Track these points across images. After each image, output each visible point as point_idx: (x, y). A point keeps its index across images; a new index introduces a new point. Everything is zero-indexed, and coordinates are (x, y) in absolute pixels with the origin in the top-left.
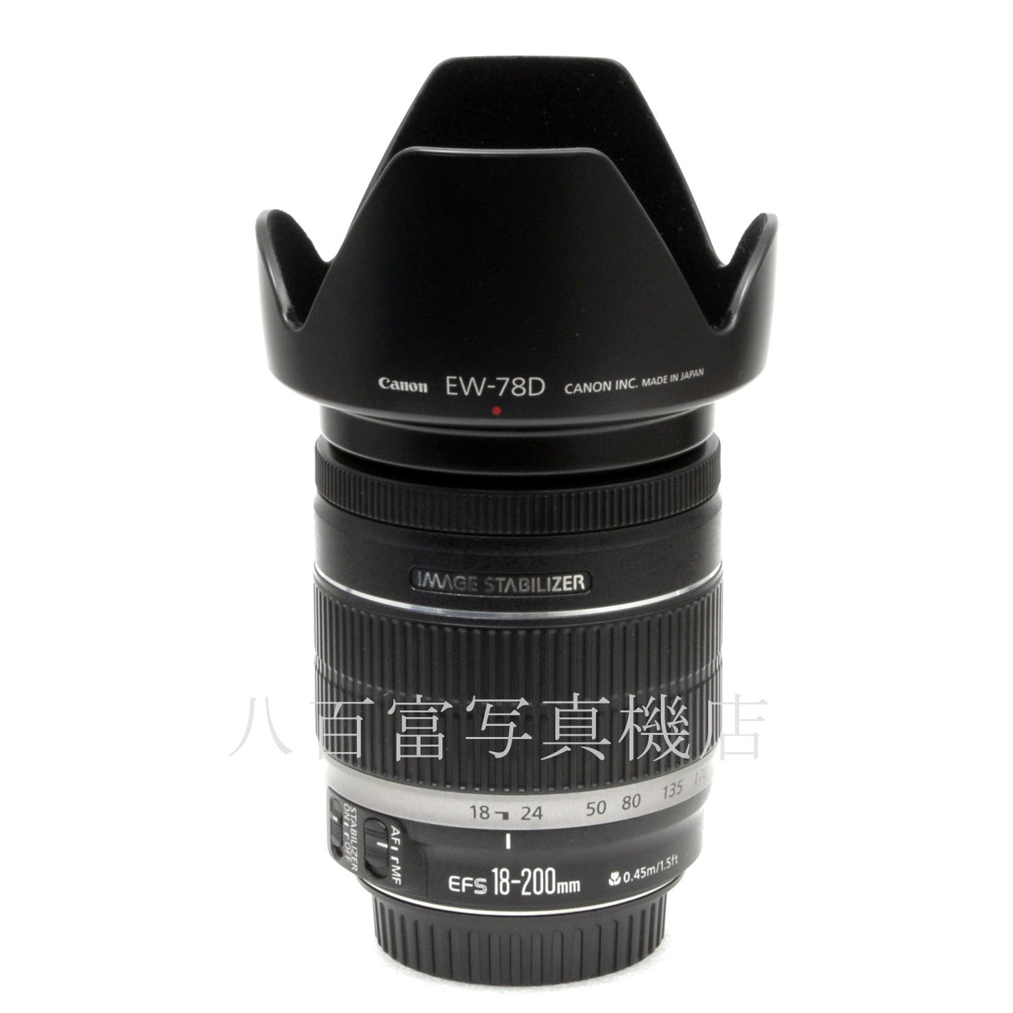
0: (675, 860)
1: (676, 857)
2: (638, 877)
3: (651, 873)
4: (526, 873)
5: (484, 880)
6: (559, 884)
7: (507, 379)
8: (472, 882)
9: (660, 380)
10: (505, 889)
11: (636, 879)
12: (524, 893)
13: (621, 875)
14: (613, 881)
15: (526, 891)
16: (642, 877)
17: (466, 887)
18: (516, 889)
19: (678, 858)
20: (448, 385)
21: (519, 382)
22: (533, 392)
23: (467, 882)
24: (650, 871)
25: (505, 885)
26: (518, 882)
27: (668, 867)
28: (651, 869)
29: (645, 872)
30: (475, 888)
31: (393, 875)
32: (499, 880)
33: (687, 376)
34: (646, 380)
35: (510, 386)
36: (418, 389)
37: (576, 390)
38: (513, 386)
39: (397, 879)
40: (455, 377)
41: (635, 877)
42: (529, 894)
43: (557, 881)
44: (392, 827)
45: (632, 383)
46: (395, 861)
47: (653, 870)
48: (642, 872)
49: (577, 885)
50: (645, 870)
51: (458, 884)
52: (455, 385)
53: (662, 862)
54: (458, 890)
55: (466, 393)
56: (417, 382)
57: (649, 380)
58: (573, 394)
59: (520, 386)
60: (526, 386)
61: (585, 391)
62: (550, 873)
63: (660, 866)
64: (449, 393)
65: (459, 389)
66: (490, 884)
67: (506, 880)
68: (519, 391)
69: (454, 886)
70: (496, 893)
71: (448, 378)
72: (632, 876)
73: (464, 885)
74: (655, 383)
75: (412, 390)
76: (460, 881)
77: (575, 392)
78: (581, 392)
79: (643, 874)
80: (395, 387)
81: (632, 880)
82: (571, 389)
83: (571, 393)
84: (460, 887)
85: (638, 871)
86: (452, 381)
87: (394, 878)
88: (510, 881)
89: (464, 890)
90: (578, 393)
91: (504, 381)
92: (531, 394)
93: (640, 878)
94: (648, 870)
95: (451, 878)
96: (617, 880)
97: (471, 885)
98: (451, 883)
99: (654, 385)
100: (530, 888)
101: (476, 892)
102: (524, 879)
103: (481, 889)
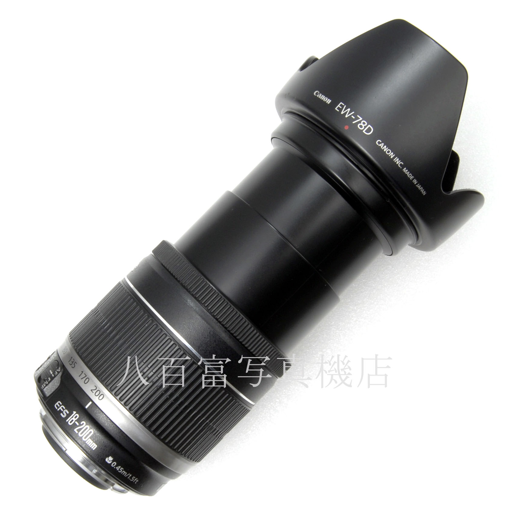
0: (136, 481)
1: (137, 481)
2: (118, 469)
3: (123, 474)
4: (83, 424)
5: (68, 412)
6: (90, 439)
7: (361, 119)
8: (64, 409)
9: (410, 176)
10: (71, 422)
11: (117, 469)
12: (75, 430)
13: (113, 461)
14: (108, 460)
15: (77, 430)
16: (119, 471)
17: (60, 410)
18: (75, 426)
19: (137, 482)
20: (339, 106)
21: (364, 123)
22: (365, 131)
23: (62, 408)
24: (123, 473)
25: (73, 420)
26: (78, 424)
27: (131, 480)
28: (125, 472)
29: (121, 471)
30: (62, 412)
31: (44, 384)
32: (72, 417)
33: (419, 187)
34: (406, 170)
35: (360, 122)
36: (326, 101)
37: (380, 145)
38: (361, 123)
39: (43, 386)
40: (343, 104)
41: (117, 468)
42: (77, 432)
43: (90, 438)
44: (60, 368)
45: (401, 165)
46: (48, 380)
47: (125, 474)
48: (121, 469)
49: (95, 446)
50: (123, 470)
51: (59, 406)
52: (341, 107)
53: (131, 475)
54: (57, 408)
55: (342, 113)
56: (328, 98)
57: (407, 170)
58: (378, 145)
59: (363, 126)
60: (365, 127)
61: (383, 149)
62: (91, 432)
63: (129, 476)
64: (336, 109)
65: (340, 110)
66: (68, 416)
67: (74, 419)
68: (361, 126)
69: (57, 406)
70: (67, 421)
71: (341, 103)
72: (116, 466)
73: (60, 408)
74: (408, 174)
75: (324, 100)
76: (60, 405)
77: (379, 145)
78: (382, 148)
79: (120, 471)
80: (319, 96)
81: (115, 468)
82: (379, 143)
83: (378, 144)
84: (58, 407)
85: (120, 467)
86: (341, 105)
87: (42, 385)
88: (75, 421)
89: (58, 410)
90: (380, 147)
91: (359, 119)
92: (364, 131)
93: (118, 470)
94: (123, 471)
95: (59, 402)
96: (110, 461)
97: (62, 410)
98: (57, 404)
99: (407, 174)
100: (79, 430)
101: (61, 414)
102: (80, 425)
103: (64, 415)
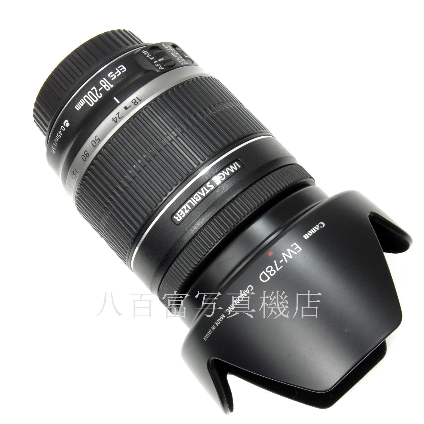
2: (59, 132)
4: (100, 95)
5: (113, 79)
6: (84, 102)
7: (278, 270)
8: (116, 75)
10: (102, 82)
11: (59, 131)
13: (65, 127)
14: (66, 122)
15: (94, 89)
16: (58, 134)
17: (117, 71)
18: (98, 87)
19: (52, 153)
20: (298, 246)
21: (272, 272)
22: (263, 274)
23: (118, 73)
25: (104, 84)
26: (100, 90)
28: (58, 140)
29: (58, 136)
30: (114, 73)
31: (147, 52)
32: (107, 84)
35: (274, 268)
36: (307, 234)
39: (145, 52)
40: (298, 251)
41: (60, 131)
42: (92, 89)
43: (86, 104)
44: (163, 69)
46: (151, 58)
48: (59, 135)
49: (78, 108)
50: (59, 137)
51: (121, 70)
52: (296, 249)
54: (119, 67)
55: (288, 250)
56: (310, 236)
59: (270, 272)
60: (268, 274)
62: (91, 103)
63: (56, 144)
64: (295, 244)
65: (293, 248)
66: (109, 80)
67: (105, 86)
68: (269, 269)
69: (122, 67)
70: (104, 79)
71: (301, 249)
73: (118, 71)
75: (309, 232)
76: (121, 71)
79: (58, 135)
80: (317, 227)
81: (60, 129)
84: (119, 69)
85: (61, 134)
86: (298, 249)
88: (103, 87)
89: (117, 69)
91: (278, 268)
92: (264, 272)
93: (58, 133)
94: (58, 138)
95: (125, 70)
96: (66, 124)
97: (116, 73)
98: (124, 68)
100: (94, 91)
101: (112, 73)
102: (99, 92)
103: (111, 75)
